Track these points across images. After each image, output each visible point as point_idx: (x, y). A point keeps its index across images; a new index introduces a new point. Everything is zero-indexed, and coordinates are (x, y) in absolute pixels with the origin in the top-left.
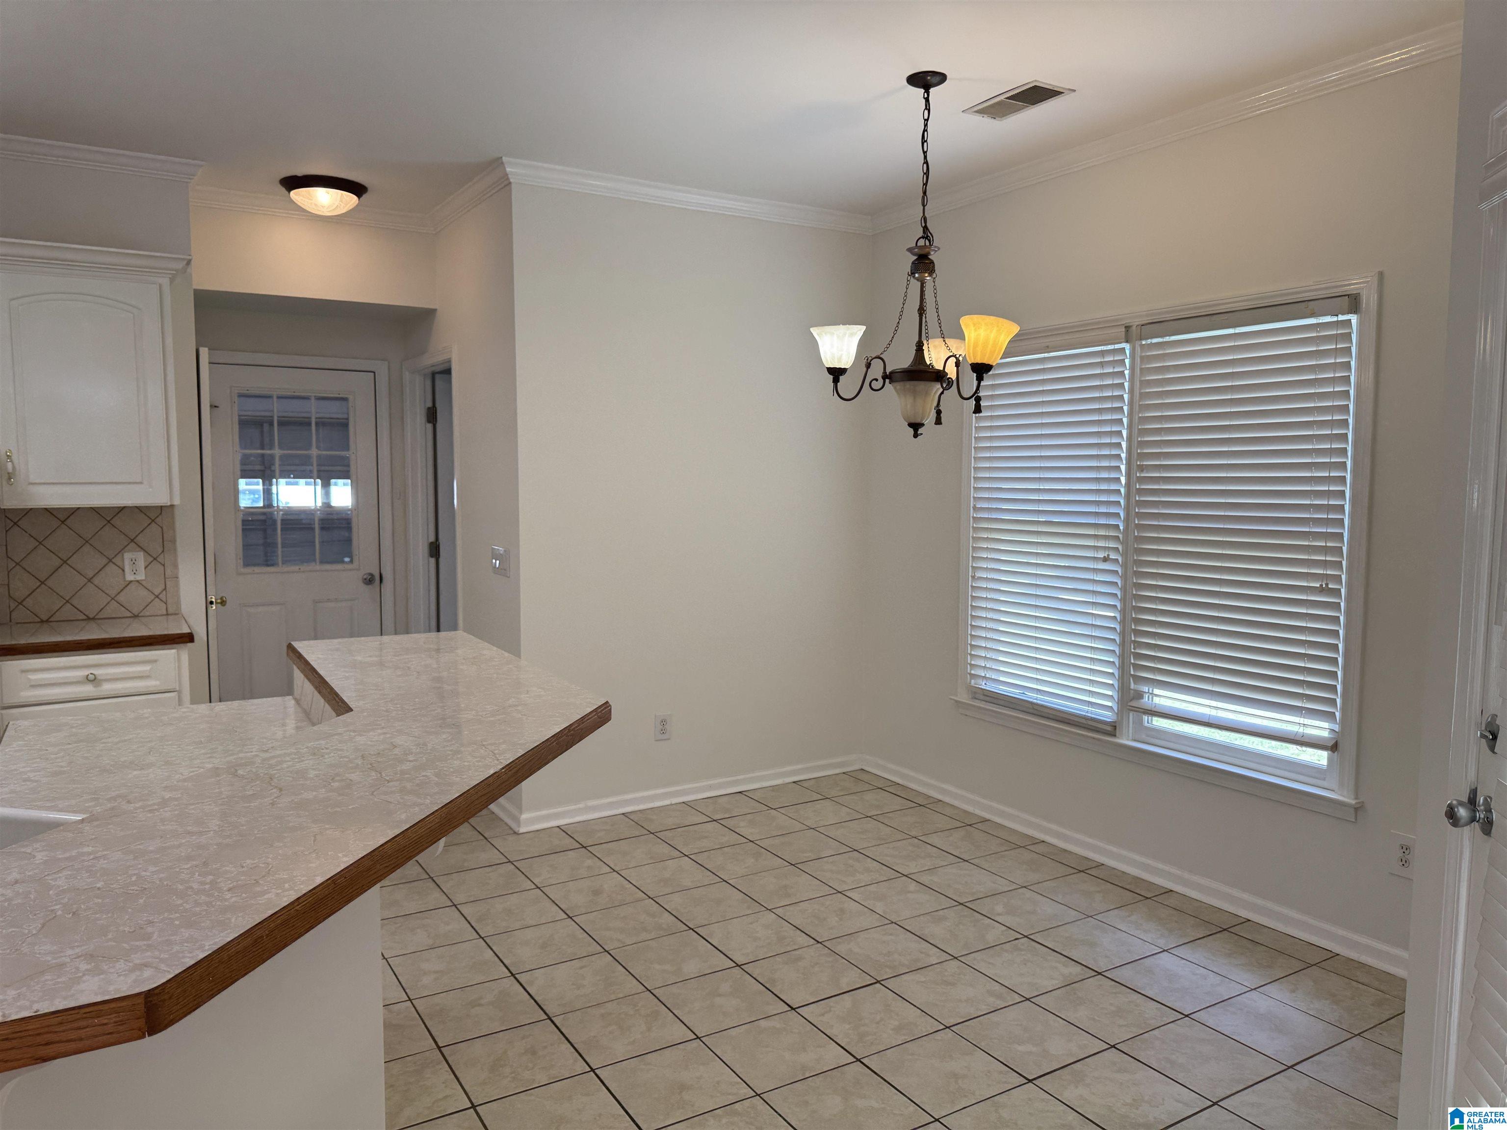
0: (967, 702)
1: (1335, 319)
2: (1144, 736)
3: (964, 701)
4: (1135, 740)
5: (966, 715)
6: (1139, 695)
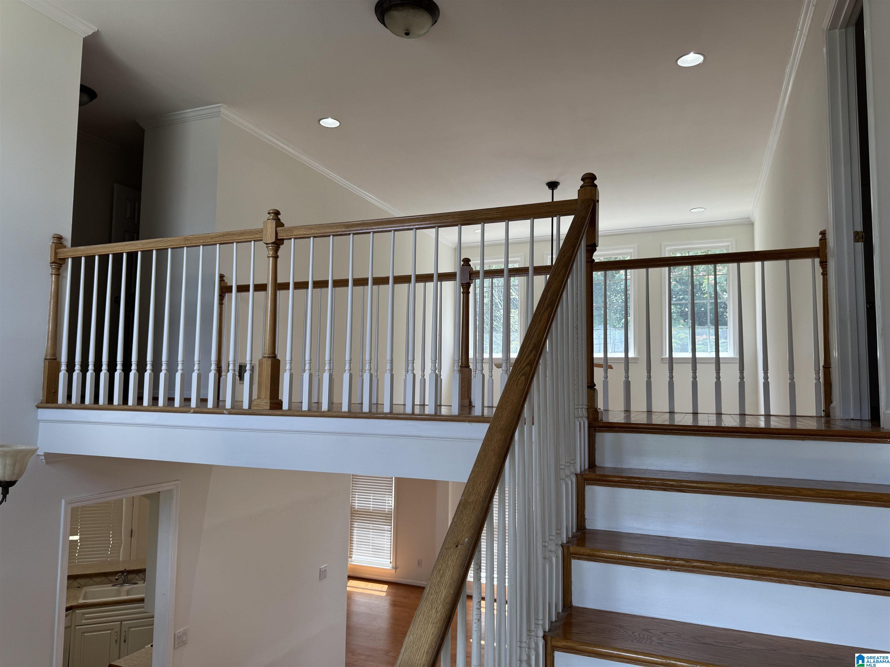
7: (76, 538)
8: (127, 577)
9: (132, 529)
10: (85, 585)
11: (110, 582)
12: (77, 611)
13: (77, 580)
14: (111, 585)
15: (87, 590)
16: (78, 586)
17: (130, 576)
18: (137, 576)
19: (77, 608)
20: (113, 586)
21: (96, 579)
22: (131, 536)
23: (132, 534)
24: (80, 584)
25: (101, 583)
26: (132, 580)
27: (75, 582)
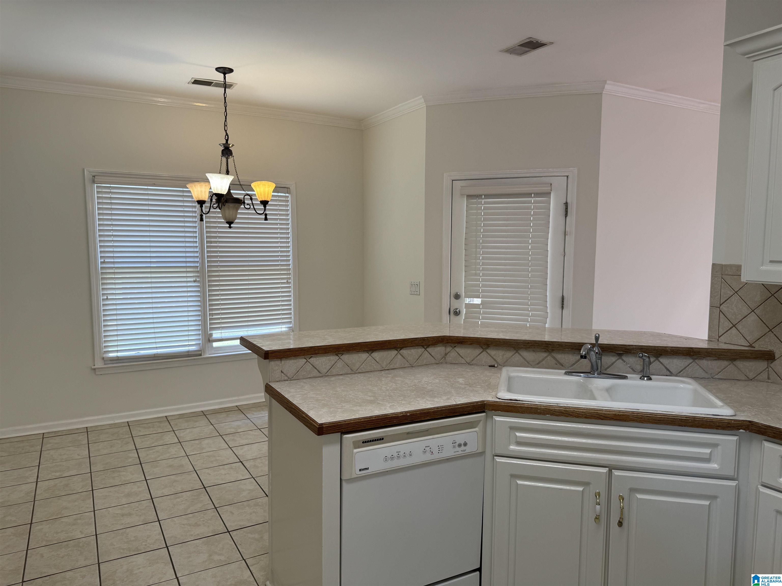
0: (103, 366)
1: (285, 195)
2: (213, 352)
3: (102, 367)
4: (210, 355)
5: (101, 374)
6: (211, 335)
7: (477, 301)
8: (601, 359)
9: (563, 297)
10: (506, 364)
11: (559, 365)
12: (497, 418)
13: (489, 351)
14: (564, 371)
15: (513, 374)
16: (490, 365)
17: (608, 360)
18: (620, 361)
19: (496, 410)
20: (567, 373)
21: (528, 355)
22: (563, 307)
23: (563, 304)
24: (495, 360)
25: (538, 365)
26: (608, 368)
27: (484, 353)
